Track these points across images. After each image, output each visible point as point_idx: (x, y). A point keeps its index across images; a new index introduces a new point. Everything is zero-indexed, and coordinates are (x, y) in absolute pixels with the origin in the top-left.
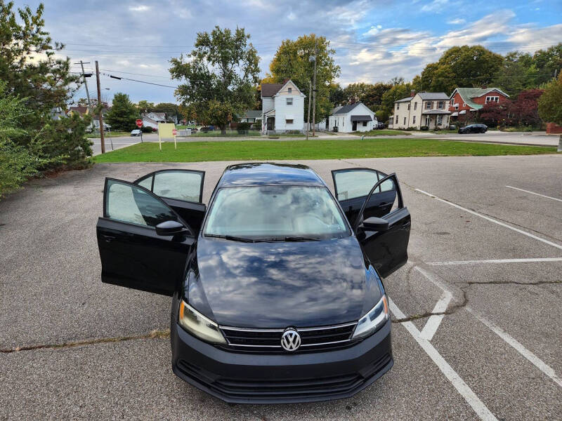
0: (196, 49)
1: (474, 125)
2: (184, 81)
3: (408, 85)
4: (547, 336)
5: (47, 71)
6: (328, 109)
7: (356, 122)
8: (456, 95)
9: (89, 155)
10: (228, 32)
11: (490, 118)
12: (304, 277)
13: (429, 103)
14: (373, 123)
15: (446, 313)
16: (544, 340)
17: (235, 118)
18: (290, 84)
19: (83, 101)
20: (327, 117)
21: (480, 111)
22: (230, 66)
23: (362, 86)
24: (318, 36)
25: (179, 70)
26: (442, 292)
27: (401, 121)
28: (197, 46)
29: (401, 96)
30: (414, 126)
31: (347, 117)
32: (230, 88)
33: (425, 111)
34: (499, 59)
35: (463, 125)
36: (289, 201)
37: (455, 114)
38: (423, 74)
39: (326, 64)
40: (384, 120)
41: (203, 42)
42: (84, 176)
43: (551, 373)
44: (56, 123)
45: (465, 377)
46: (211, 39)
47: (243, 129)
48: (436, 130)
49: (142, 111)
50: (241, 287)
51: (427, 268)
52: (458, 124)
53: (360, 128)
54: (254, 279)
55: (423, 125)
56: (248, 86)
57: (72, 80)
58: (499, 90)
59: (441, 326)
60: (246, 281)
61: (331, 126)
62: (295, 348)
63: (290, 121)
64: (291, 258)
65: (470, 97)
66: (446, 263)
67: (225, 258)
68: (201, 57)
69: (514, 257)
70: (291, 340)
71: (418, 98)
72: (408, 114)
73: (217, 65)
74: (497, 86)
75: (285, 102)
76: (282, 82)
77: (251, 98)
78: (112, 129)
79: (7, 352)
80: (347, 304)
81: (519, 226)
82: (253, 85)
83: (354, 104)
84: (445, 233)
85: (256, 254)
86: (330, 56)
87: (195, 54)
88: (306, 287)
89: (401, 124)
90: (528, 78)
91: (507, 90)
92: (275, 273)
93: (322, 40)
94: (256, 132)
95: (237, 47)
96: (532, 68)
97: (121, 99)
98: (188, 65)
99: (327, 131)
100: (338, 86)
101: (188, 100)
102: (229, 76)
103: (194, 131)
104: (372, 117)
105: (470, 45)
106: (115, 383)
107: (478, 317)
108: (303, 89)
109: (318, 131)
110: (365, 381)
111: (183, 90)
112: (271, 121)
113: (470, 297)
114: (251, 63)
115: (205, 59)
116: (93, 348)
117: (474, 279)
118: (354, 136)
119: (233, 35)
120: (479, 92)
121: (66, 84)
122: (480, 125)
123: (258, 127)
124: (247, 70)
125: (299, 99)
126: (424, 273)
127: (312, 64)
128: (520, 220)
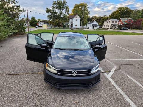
0: (53, 5)
1: (124, 28)
2: (50, 14)
3: (108, 17)
4: (141, 77)
5: (14, 8)
6: (87, 23)
7: (93, 26)
8: (120, 20)
9: (25, 31)
10: (61, 1)
11: (128, 26)
12: (78, 60)
13: (113, 22)
14: (98, 27)
15: (115, 71)
16: (140, 78)
17: (62, 24)
18: (77, 15)
19: (23, 18)
20: (86, 25)
21: (126, 24)
22: (61, 10)
23: (96, 17)
24: (85, 3)
25: (48, 11)
26: (114, 66)
27: (105, 26)
28: (53, 4)
29: (106, 20)
30: (108, 28)
31: (91, 25)
32: (61, 16)
33: (112, 24)
34: (132, 11)
35: (121, 28)
36: (76, 42)
37: (119, 25)
38: (112, 14)
39: (87, 11)
40: (101, 26)
41: (55, 3)
42: (23, 36)
43: (141, 86)
44: (16, 22)
45: (119, 86)
46: (57, 3)
47: (64, 27)
48: (114, 29)
49: (39, 22)
50: (63, 61)
51: (110, 61)
52: (120, 27)
53: (95, 28)
54: (66, 60)
55: (111, 27)
56: (66, 16)
57: (20, 11)
58: (131, 19)
59: (113, 74)
60: (64, 60)
61: (87, 27)
62: (75, 75)
63: (76, 25)
64: (75, 56)
65: (124, 21)
66: (115, 60)
67: (58, 55)
68: (54, 7)
69: (133, 59)
70: (74, 73)
71: (110, 20)
72: (107, 24)
73: (58, 10)
74: (131, 18)
75: (75, 20)
76: (75, 15)
77: (67, 19)
78: (31, 26)
79: (2, 75)
80: (89, 66)
81: (135, 52)
82: (67, 16)
83: (93, 21)
84: (115, 53)
85: (67, 55)
86: (88, 8)
87: (52, 7)
88: (79, 62)
89: (105, 27)
90: (139, 16)
91: (133, 19)
92: (71, 59)
93: (86, 4)
94: (68, 28)
95: (63, 5)
96: (140, 14)
97: (33, 18)
98: (50, 10)
99: (86, 28)
100: (89, 17)
101: (50, 19)
102: (61, 13)
103: (52, 27)
104: (98, 25)
105: (124, 7)
106: (29, 83)
107: (123, 72)
108: (80, 17)
109: (84, 28)
110: (93, 85)
111: (49, 16)
112: (72, 25)
113: (121, 68)
114: (67, 10)
115: (55, 8)
116: (24, 75)
117: (122, 64)
118: (93, 30)
119: (63, 2)
120: (126, 19)
121: (19, 12)
122: (126, 28)
123: (68, 27)
124: (66, 11)
125: (79, 19)
126: (109, 62)
127: (83, 10)
128: (135, 50)
